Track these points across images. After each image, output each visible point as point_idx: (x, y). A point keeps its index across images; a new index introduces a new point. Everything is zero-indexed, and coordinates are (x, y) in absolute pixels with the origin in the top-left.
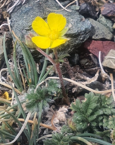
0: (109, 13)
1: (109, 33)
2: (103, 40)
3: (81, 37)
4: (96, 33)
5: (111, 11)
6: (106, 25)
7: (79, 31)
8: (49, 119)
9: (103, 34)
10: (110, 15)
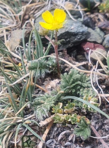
0: (103, 26)
1: (100, 39)
2: (95, 42)
3: (79, 36)
4: (91, 38)
5: (104, 25)
6: (99, 34)
7: (78, 32)
8: (44, 85)
9: (95, 39)
10: (103, 27)
